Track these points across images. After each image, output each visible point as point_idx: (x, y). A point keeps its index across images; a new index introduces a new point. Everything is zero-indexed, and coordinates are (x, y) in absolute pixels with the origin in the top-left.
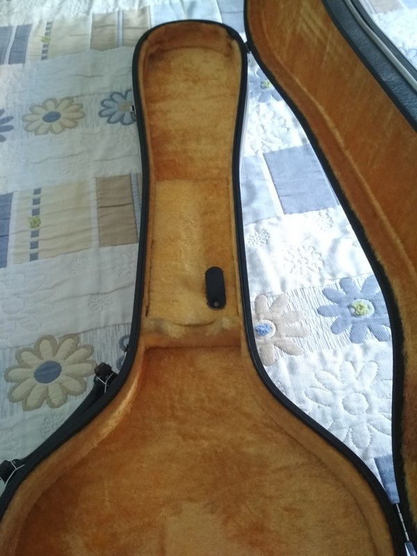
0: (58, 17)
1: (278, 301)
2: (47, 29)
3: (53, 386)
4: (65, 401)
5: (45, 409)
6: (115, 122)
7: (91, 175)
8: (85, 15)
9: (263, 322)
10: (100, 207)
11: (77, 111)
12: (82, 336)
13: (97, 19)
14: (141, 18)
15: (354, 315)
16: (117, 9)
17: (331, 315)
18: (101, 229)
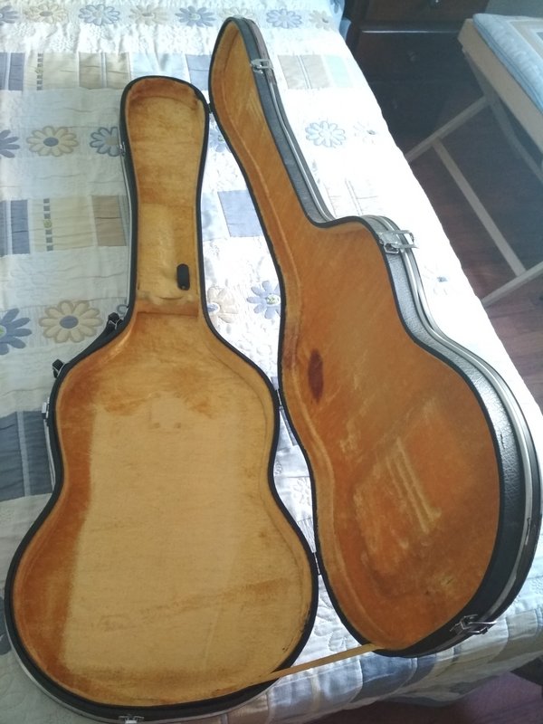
0: (47, 50)
1: (222, 292)
2: (39, 60)
3: (73, 331)
4: (83, 339)
5: (70, 342)
6: (104, 153)
7: (88, 193)
8: (72, 52)
9: (212, 303)
10: (97, 218)
11: (72, 139)
12: (90, 303)
13: (84, 58)
14: (121, 63)
15: (268, 303)
16: (100, 51)
17: (254, 303)
18: (98, 233)
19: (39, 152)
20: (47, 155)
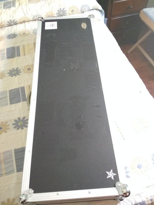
19: (26, 72)
20: (28, 73)
